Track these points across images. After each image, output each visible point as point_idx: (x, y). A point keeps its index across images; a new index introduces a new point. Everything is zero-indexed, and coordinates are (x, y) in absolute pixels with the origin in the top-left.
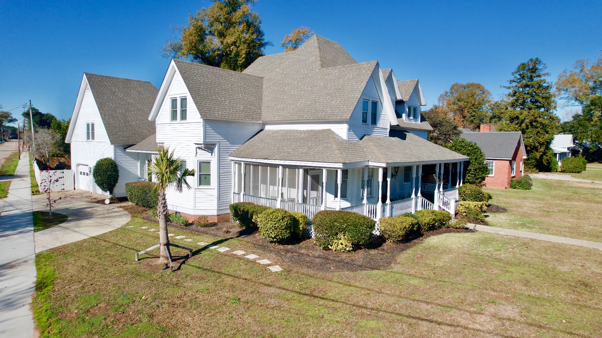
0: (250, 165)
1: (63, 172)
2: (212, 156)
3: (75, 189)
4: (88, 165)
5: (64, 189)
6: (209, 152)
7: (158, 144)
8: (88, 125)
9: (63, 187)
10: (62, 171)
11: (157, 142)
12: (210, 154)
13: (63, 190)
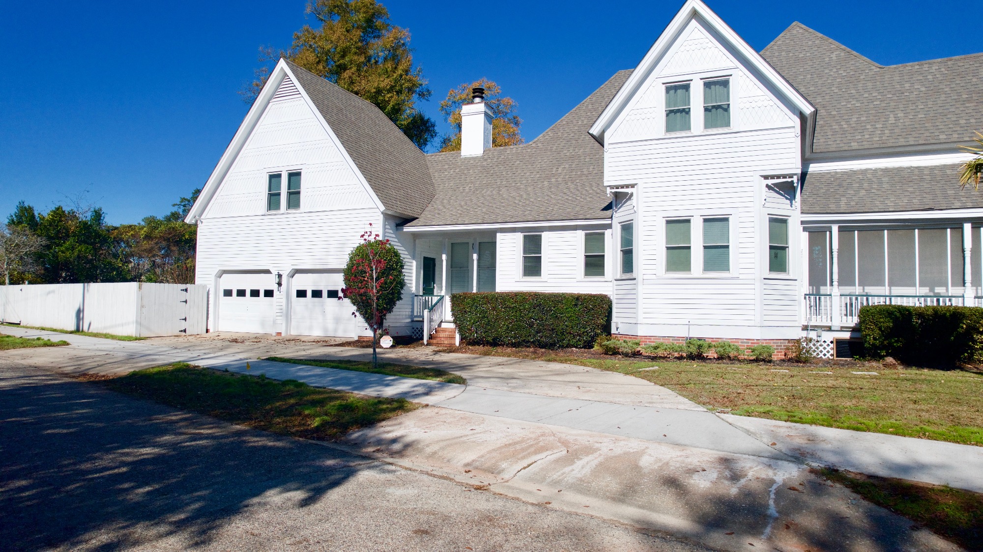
0: (851, 230)
1: (186, 290)
2: (791, 206)
3: (207, 331)
4: (268, 272)
5: (185, 331)
6: (787, 198)
7: (609, 190)
8: (274, 178)
9: (183, 325)
10: (184, 286)
11: (606, 184)
12: (788, 202)
13: (183, 334)
